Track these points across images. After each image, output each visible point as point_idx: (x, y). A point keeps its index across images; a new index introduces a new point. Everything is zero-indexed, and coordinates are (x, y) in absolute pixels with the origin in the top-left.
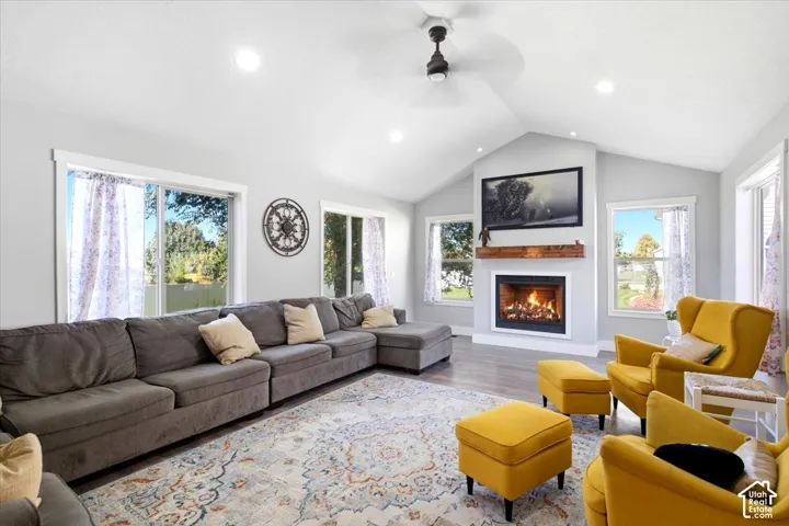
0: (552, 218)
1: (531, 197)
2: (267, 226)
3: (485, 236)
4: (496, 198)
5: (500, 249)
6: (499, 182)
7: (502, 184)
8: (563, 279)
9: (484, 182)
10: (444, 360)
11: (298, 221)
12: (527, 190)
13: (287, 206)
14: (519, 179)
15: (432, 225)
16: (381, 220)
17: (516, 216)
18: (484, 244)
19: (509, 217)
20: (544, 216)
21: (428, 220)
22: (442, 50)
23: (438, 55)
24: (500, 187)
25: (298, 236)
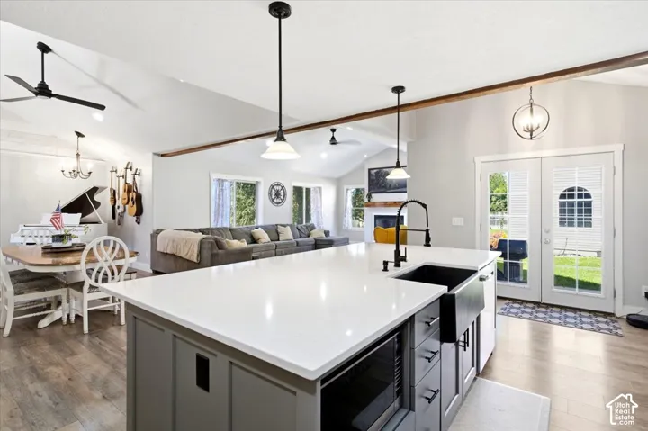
2: (270, 194)
3: (369, 196)
4: (374, 177)
5: (377, 202)
6: (376, 170)
8: (403, 216)
9: (370, 170)
11: (282, 191)
12: (387, 175)
13: (278, 185)
14: (384, 170)
15: (347, 191)
16: (320, 188)
17: (383, 187)
18: (369, 200)
20: (395, 188)
21: (345, 187)
22: (331, 133)
23: (333, 138)
24: (376, 173)
25: (282, 197)
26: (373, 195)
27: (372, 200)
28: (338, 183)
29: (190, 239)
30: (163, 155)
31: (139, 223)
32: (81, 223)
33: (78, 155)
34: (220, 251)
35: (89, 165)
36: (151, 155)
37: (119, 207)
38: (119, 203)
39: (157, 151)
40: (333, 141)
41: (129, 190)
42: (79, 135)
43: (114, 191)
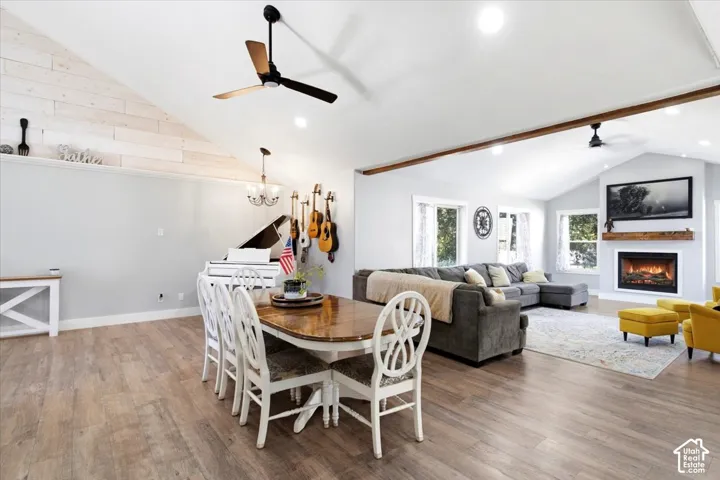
0: (665, 212)
1: (648, 199)
2: (475, 223)
3: (609, 225)
4: (619, 199)
5: (622, 234)
6: (621, 187)
7: (624, 189)
8: (676, 254)
9: (609, 187)
10: (583, 305)
11: (488, 219)
12: (645, 193)
13: (483, 211)
14: (638, 186)
15: (562, 216)
16: (526, 214)
17: (636, 211)
18: (609, 231)
19: (629, 211)
20: (659, 211)
21: (559, 213)
22: (598, 134)
23: (595, 138)
24: (622, 191)
25: (488, 227)
26: (616, 223)
27: (613, 230)
28: (549, 206)
29: (429, 288)
30: (366, 173)
31: (332, 261)
32: (271, 260)
33: (264, 177)
34: (488, 308)
35: (274, 191)
36: (351, 172)
37: (303, 241)
38: (304, 235)
39: (359, 168)
40: (596, 142)
41: (319, 219)
42: (265, 152)
43: (297, 221)
